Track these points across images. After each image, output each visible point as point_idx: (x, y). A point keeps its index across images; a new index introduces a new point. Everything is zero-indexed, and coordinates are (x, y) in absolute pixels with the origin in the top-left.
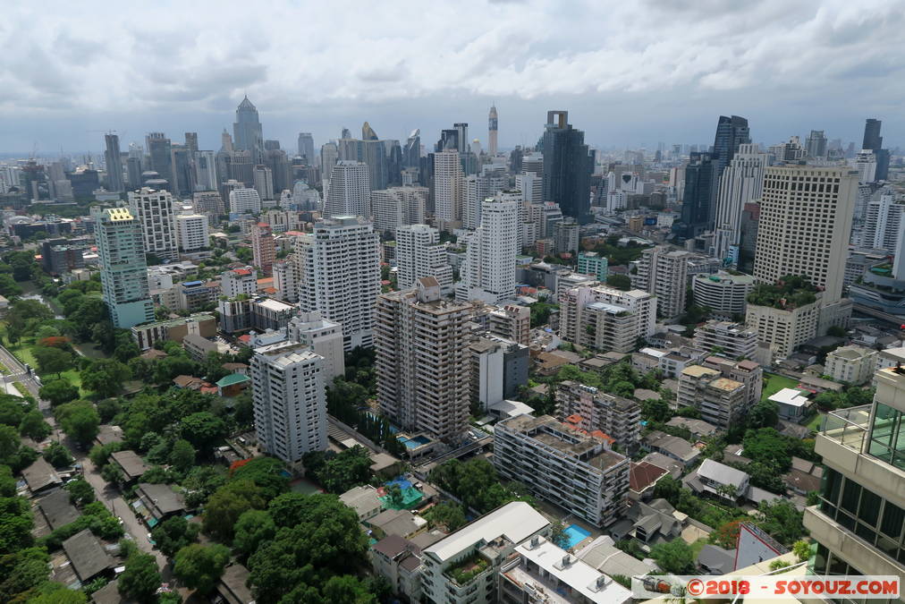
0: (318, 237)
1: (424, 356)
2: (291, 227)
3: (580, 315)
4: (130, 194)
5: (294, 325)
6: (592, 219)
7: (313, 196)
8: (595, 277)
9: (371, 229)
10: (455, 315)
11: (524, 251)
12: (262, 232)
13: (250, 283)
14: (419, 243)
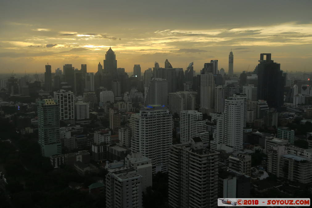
0: (142, 115)
1: (194, 179)
2: (128, 110)
3: (279, 161)
4: (55, 93)
5: (128, 159)
6: (285, 109)
7: (140, 95)
8: (288, 141)
9: (168, 112)
10: (211, 158)
11: (248, 126)
12: (115, 112)
13: (108, 137)
14: (192, 119)
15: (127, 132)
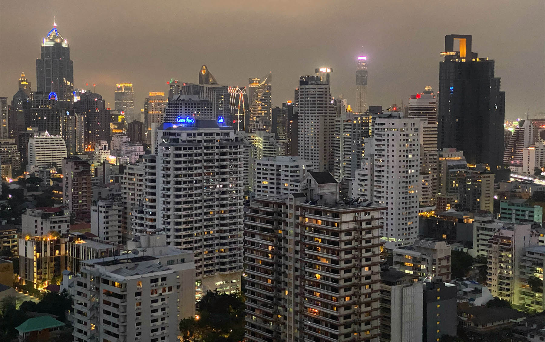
12: (78, 169)
13: (61, 224)
14: (286, 178)
15: (114, 212)
